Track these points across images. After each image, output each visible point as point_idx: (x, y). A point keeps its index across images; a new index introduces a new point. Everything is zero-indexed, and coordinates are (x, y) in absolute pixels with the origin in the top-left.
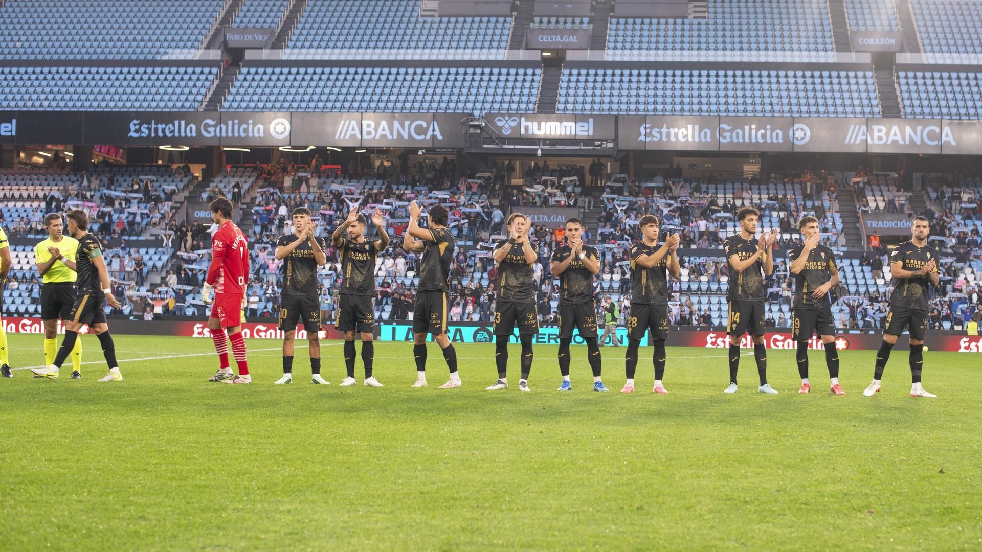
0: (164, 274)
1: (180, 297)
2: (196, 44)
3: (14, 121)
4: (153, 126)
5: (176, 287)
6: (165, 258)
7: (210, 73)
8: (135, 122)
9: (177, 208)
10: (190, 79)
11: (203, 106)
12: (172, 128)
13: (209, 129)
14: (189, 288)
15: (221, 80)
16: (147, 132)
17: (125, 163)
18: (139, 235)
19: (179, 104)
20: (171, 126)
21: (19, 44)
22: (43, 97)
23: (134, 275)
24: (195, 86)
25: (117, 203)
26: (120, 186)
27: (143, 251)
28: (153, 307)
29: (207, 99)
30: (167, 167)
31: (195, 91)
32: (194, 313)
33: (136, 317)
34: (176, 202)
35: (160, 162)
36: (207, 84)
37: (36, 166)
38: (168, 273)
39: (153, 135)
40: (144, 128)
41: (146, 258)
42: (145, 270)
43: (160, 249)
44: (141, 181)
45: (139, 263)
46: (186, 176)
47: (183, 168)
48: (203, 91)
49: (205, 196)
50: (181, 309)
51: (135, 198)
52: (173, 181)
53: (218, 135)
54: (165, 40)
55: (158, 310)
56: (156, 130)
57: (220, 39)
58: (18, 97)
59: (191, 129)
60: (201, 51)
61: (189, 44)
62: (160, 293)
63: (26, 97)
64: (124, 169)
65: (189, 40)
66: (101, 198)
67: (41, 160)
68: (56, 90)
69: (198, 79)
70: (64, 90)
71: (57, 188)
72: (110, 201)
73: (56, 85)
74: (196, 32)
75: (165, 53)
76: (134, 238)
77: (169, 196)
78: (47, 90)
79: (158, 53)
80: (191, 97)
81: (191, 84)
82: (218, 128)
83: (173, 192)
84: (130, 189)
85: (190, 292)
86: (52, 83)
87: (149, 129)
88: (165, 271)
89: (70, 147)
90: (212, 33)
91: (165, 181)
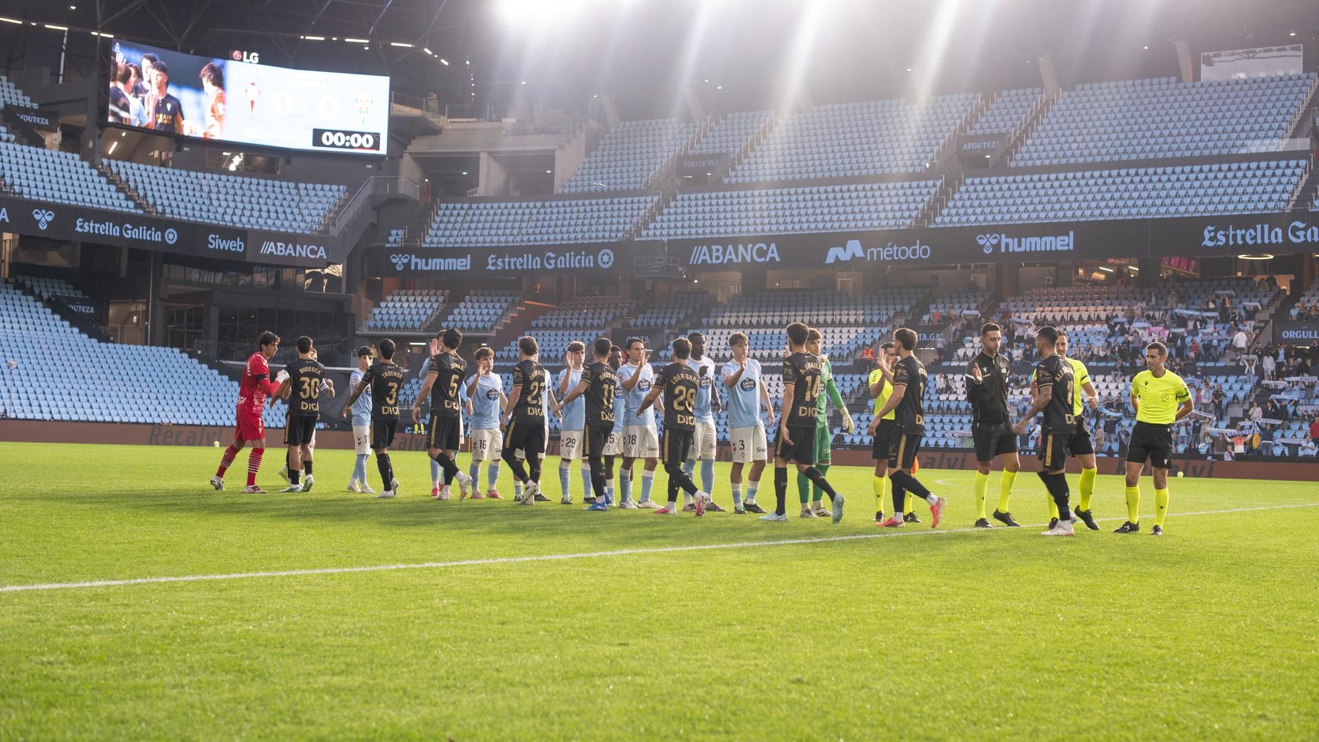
0: (1246, 406)
1: (1267, 433)
2: (1280, 133)
3: (1071, 233)
4: (1231, 232)
5: (1262, 421)
6: (1247, 387)
7: (1298, 166)
8: (1210, 228)
9: (1261, 329)
10: (1274, 175)
11: (1291, 206)
12: (1254, 234)
13: (1298, 233)
14: (1278, 422)
15: (1311, 174)
16: (1224, 239)
17: (1198, 275)
18: (1216, 360)
19: (1261, 205)
20: (1252, 231)
21: (1074, 146)
22: (1103, 204)
23: (1211, 408)
24: (1279, 183)
25: (1191, 325)
26: (1193, 304)
27: (1221, 379)
28: (1233, 445)
29: (1295, 198)
30: (1248, 279)
31: (1280, 188)
32: (1283, 452)
33: (1214, 456)
34: (1260, 321)
35: (1239, 274)
36: (1294, 179)
37: (1096, 283)
38: (1251, 405)
39: (1231, 243)
40: (1220, 236)
41: (1225, 387)
42: (1225, 402)
43: (1242, 377)
44: (1218, 297)
45: (1218, 394)
46: (1271, 290)
47: (1268, 280)
48: (1290, 188)
49: (1294, 312)
50: (1267, 446)
51: (1212, 318)
52: (1256, 296)
53: (1309, 240)
54: (1243, 130)
55: (1240, 449)
56: (1235, 236)
57: (1308, 126)
58: (1075, 205)
59: (1276, 233)
60: (1286, 141)
61: (1271, 133)
62: (1242, 428)
63: (1084, 205)
64: (1197, 284)
65: (1270, 129)
66: (1172, 317)
67: (1102, 277)
68: (1117, 195)
69: (1283, 175)
70: (1126, 195)
71: (1121, 308)
72: (1182, 321)
73: (1117, 190)
74: (1280, 118)
75: (1243, 146)
76: (1211, 364)
77: (1251, 315)
78: (1108, 196)
79: (1234, 146)
80: (1275, 197)
81: (1275, 180)
82: (1309, 231)
83: (1256, 310)
84: (1205, 307)
85: (1279, 427)
86: (1113, 188)
87: (1227, 236)
88: (1247, 402)
89: (1135, 260)
90: (1298, 118)
91: (1246, 297)
